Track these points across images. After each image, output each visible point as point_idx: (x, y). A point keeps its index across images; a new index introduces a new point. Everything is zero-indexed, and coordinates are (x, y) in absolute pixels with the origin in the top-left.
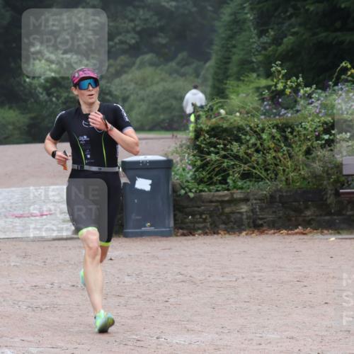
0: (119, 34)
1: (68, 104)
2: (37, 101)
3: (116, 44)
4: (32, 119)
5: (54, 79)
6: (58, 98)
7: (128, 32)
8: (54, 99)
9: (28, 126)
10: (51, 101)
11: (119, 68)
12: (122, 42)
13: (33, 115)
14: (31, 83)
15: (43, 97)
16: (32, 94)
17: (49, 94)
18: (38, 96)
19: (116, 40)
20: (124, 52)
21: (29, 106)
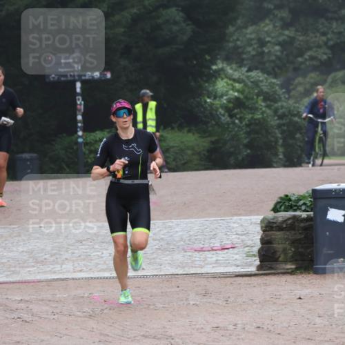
0: (309, 49)
1: (252, 127)
2: (219, 124)
3: (306, 59)
4: (212, 142)
5: (237, 99)
6: (241, 119)
7: (319, 46)
8: (237, 121)
9: (208, 151)
10: (234, 123)
11: (308, 86)
12: (312, 58)
13: (213, 139)
14: (212, 104)
15: (225, 119)
16: (213, 115)
17: (231, 116)
18: (220, 118)
19: (306, 56)
20: (315, 69)
21: (210, 129)
